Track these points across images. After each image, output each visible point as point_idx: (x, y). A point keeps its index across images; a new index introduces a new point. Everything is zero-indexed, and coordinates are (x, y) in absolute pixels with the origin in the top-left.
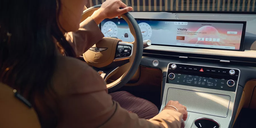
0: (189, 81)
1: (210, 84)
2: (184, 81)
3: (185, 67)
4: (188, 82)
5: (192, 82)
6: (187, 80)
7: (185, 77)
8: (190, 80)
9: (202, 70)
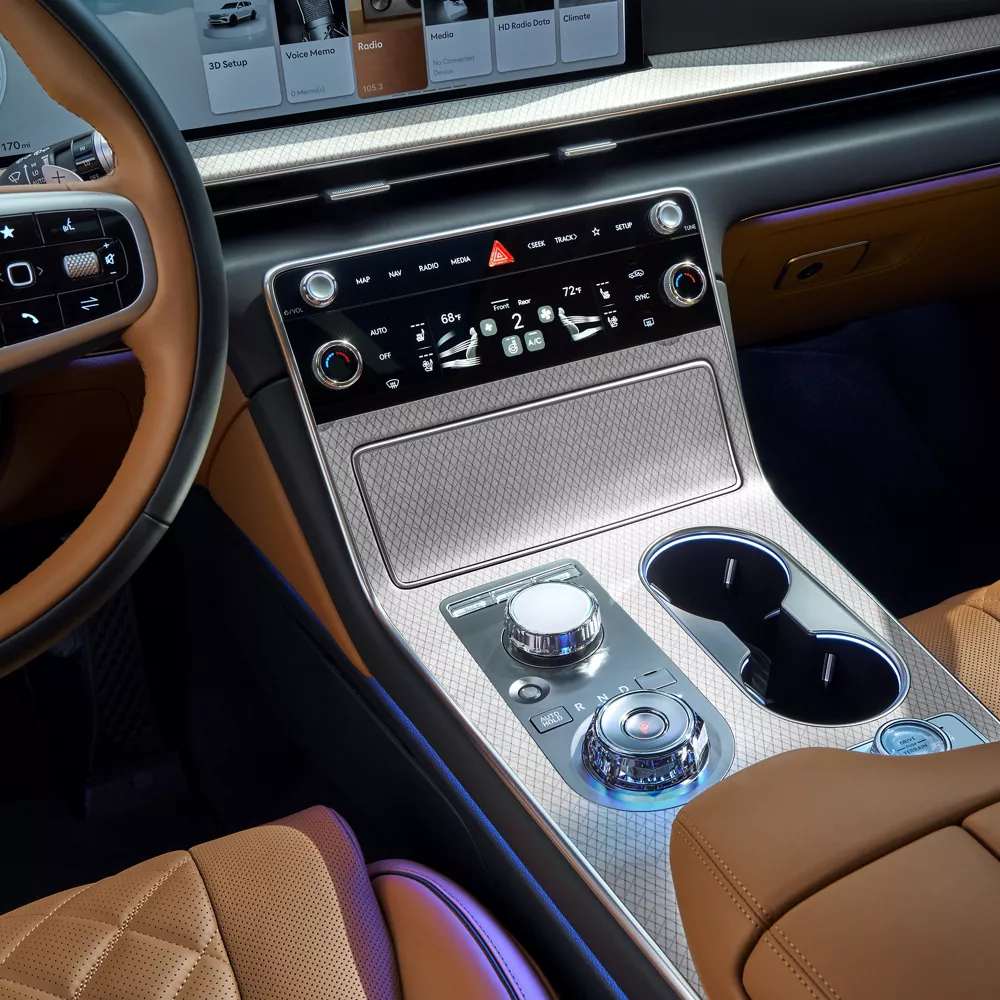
0: (461, 355)
1: (582, 327)
2: (428, 366)
3: (393, 270)
4: (450, 364)
5: (479, 351)
6: (446, 353)
7: (420, 338)
8: (459, 348)
9: (498, 257)
